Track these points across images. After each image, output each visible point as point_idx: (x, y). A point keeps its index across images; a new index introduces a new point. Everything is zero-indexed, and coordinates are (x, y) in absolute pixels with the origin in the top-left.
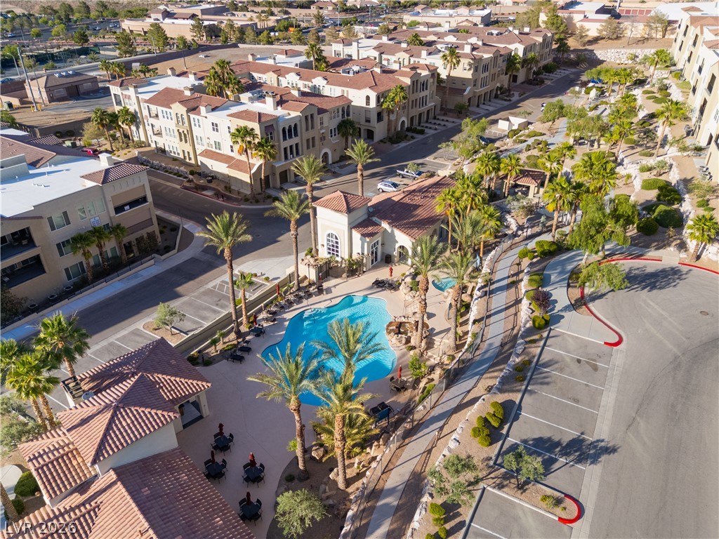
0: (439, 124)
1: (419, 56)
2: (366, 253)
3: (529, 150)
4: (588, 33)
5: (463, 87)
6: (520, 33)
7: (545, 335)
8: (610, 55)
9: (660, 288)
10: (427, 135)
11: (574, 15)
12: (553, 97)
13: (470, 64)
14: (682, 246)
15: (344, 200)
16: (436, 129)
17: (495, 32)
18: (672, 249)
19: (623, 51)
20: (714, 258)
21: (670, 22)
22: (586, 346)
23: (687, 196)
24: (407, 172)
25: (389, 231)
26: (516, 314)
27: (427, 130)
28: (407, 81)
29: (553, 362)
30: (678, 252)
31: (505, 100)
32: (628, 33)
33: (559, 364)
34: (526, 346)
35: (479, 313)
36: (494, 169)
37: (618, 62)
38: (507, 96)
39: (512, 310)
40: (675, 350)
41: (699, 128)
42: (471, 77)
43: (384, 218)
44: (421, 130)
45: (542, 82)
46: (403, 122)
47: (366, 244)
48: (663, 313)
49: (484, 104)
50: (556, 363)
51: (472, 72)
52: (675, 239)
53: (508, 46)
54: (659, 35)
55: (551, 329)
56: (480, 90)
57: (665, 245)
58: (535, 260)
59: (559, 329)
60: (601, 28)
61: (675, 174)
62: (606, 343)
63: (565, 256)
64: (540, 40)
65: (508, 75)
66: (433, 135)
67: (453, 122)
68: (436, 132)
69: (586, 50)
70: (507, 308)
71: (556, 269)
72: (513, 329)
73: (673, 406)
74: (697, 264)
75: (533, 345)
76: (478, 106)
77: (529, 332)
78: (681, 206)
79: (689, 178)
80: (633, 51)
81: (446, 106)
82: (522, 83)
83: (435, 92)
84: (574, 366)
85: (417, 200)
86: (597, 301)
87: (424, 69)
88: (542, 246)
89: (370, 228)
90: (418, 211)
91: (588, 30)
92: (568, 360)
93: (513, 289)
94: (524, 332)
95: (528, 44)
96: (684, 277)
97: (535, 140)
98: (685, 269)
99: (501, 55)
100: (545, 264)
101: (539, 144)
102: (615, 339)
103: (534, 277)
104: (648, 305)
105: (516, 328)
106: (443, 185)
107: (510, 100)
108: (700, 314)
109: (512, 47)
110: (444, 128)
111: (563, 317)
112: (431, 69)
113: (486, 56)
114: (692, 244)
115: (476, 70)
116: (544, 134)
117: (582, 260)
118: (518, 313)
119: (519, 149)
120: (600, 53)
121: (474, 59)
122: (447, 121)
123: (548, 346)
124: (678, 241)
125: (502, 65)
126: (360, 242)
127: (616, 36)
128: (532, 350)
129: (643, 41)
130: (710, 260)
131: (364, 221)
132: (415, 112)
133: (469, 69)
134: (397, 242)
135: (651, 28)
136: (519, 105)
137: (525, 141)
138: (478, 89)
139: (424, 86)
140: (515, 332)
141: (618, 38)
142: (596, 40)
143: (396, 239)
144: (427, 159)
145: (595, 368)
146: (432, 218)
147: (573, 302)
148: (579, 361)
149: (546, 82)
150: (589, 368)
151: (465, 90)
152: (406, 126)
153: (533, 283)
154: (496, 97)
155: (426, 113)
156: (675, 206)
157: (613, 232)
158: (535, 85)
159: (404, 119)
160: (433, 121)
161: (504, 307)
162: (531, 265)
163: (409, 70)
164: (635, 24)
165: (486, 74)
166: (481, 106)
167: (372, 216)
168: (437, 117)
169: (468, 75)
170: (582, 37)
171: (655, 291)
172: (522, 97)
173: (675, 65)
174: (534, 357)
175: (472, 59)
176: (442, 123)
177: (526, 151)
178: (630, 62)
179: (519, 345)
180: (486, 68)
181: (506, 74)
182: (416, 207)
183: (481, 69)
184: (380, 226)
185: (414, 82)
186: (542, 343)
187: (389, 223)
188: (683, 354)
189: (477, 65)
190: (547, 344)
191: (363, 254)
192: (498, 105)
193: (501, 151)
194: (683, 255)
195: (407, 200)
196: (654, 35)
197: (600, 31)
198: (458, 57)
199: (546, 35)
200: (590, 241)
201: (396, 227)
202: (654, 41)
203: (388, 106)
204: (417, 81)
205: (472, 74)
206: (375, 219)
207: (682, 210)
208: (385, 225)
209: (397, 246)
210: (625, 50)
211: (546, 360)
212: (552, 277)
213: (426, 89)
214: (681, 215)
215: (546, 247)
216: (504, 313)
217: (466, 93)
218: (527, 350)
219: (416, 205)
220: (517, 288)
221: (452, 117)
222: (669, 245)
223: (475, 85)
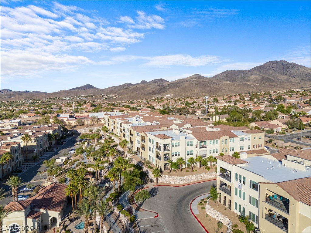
0: (27, 167)
1: (6, 139)
2: (36, 227)
3: (78, 166)
4: (72, 124)
5: (33, 149)
6: (48, 126)
7: (136, 223)
8: (82, 130)
9: (155, 195)
10: (24, 172)
11: (64, 119)
12: (70, 147)
13: (34, 140)
14: (152, 181)
15: (19, 204)
16: (26, 169)
17: (36, 127)
18: (149, 183)
19: (87, 129)
20: (161, 181)
21: (99, 119)
22: (150, 221)
23: (143, 166)
24: (26, 189)
25: (45, 212)
26: (120, 222)
27: (22, 170)
28: (9, 150)
29: (145, 231)
30: (151, 183)
31: (52, 152)
32: (86, 123)
33: (147, 230)
34: (134, 229)
35: (107, 228)
36: (75, 174)
37: (86, 133)
38: (52, 150)
39: (118, 221)
40: (172, 210)
41: (133, 147)
42: (36, 145)
43: (41, 207)
44: (20, 170)
45: (62, 143)
46: (9, 169)
47: (36, 223)
48: (161, 201)
49: (43, 155)
50: (146, 230)
51: (36, 142)
52: (148, 180)
53: (46, 131)
54: (96, 123)
55: (137, 220)
56: (40, 149)
57: (147, 182)
58: (113, 201)
59: (139, 219)
60: (76, 122)
61: (135, 161)
62: (155, 217)
63: (122, 196)
64: (57, 128)
65: (49, 142)
66: (27, 171)
67: (33, 164)
68: (27, 170)
69: (73, 130)
70: (116, 221)
71: (123, 201)
72: (123, 227)
73: (183, 226)
74: (158, 185)
75: (136, 228)
76: (41, 156)
77: (131, 225)
78: (143, 169)
79: (140, 161)
80: (90, 128)
81: (27, 158)
82: (55, 144)
83: (21, 153)
84: (152, 228)
85: (50, 195)
86: (142, 206)
87: (15, 144)
88: (113, 195)
89: (35, 214)
90: (54, 200)
91: (72, 123)
92: (148, 227)
93: (113, 214)
94: (129, 225)
95: (53, 130)
96: (158, 189)
97: (78, 162)
98: (157, 187)
99: (46, 135)
100: (118, 201)
101: (80, 164)
102: (156, 215)
103: (119, 206)
104: (156, 201)
105: (124, 226)
106: (57, 186)
107: (54, 151)
108: (170, 198)
109: (48, 131)
110: (30, 168)
111: (137, 215)
112: (18, 143)
113: (40, 136)
114: (154, 179)
115: (38, 142)
116: (80, 160)
117: (129, 194)
118: (121, 221)
119: (73, 167)
120: (79, 131)
121: (36, 137)
122: (30, 164)
123: (140, 226)
124: (150, 180)
125: (46, 138)
126: (33, 222)
127: (82, 124)
128: (136, 230)
129: (92, 125)
130: (161, 182)
131: (30, 212)
132: (14, 163)
133: (34, 142)
134: (50, 217)
135: (93, 121)
136: (59, 152)
137: (74, 164)
138: (39, 149)
139: (16, 151)
140: (125, 228)
141: (83, 125)
142: (75, 126)
143: (49, 215)
144: (31, 182)
145: (158, 226)
146: (61, 200)
147: (136, 209)
148: (152, 226)
149: (64, 143)
150: (156, 227)
151: (34, 150)
152: (10, 170)
153: (120, 208)
154: (47, 151)
155: (18, 163)
156: (142, 170)
157: (137, 181)
158: (60, 144)
159: (9, 167)
160: (23, 166)
161: (114, 221)
162: (113, 203)
163: (5, 145)
164: (88, 120)
165: (42, 142)
166: (43, 156)
167: (33, 209)
168: (24, 164)
169: (35, 144)
170: (70, 126)
171: (155, 196)
172: (58, 149)
173: (109, 131)
174: (139, 231)
175: (35, 137)
176: (28, 166)
177: (77, 167)
178: (90, 132)
179: (131, 230)
180: (41, 140)
181: (48, 142)
182: (52, 198)
183: (39, 141)
184: (39, 212)
185: (12, 150)
186: (137, 226)
187: (44, 209)
188: (175, 210)
189: (38, 139)
190: (139, 226)
191: (34, 228)
192: (50, 154)
193: (66, 170)
194: (153, 184)
195: (46, 197)
196: (95, 123)
197: (76, 123)
198: (30, 137)
199: (59, 126)
200: (131, 186)
201: (48, 209)
202: (95, 125)
203: (2, 162)
204: (13, 149)
205: (36, 143)
206: (35, 209)
207: (144, 171)
208: (42, 211)
209: (50, 218)
210: (88, 129)
211: (143, 231)
212: (124, 204)
213: (17, 152)
214: (145, 172)
215: (114, 195)
216: (116, 223)
217: (35, 151)
218: (135, 231)
219: (51, 198)
220: (114, 213)
221: (31, 162)
222: (148, 182)
223: (38, 148)
